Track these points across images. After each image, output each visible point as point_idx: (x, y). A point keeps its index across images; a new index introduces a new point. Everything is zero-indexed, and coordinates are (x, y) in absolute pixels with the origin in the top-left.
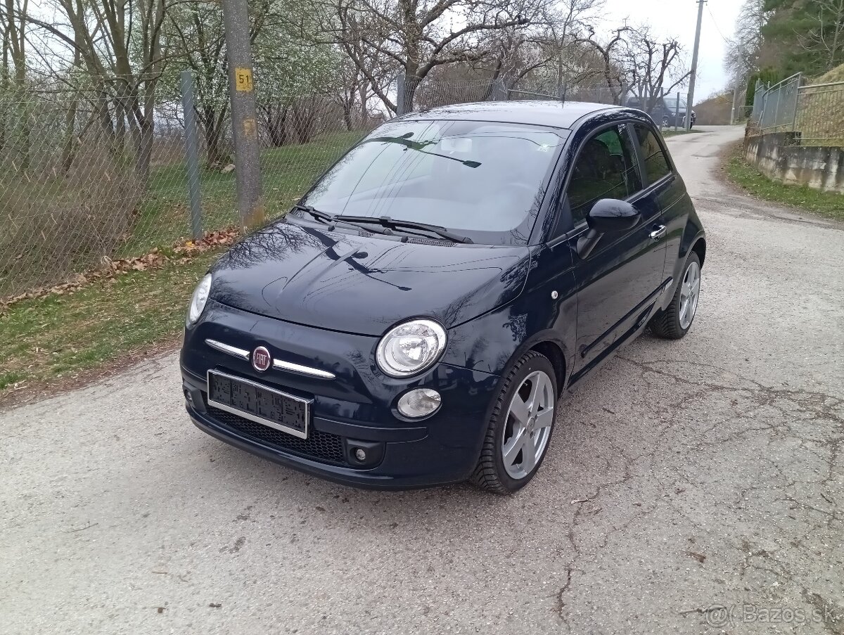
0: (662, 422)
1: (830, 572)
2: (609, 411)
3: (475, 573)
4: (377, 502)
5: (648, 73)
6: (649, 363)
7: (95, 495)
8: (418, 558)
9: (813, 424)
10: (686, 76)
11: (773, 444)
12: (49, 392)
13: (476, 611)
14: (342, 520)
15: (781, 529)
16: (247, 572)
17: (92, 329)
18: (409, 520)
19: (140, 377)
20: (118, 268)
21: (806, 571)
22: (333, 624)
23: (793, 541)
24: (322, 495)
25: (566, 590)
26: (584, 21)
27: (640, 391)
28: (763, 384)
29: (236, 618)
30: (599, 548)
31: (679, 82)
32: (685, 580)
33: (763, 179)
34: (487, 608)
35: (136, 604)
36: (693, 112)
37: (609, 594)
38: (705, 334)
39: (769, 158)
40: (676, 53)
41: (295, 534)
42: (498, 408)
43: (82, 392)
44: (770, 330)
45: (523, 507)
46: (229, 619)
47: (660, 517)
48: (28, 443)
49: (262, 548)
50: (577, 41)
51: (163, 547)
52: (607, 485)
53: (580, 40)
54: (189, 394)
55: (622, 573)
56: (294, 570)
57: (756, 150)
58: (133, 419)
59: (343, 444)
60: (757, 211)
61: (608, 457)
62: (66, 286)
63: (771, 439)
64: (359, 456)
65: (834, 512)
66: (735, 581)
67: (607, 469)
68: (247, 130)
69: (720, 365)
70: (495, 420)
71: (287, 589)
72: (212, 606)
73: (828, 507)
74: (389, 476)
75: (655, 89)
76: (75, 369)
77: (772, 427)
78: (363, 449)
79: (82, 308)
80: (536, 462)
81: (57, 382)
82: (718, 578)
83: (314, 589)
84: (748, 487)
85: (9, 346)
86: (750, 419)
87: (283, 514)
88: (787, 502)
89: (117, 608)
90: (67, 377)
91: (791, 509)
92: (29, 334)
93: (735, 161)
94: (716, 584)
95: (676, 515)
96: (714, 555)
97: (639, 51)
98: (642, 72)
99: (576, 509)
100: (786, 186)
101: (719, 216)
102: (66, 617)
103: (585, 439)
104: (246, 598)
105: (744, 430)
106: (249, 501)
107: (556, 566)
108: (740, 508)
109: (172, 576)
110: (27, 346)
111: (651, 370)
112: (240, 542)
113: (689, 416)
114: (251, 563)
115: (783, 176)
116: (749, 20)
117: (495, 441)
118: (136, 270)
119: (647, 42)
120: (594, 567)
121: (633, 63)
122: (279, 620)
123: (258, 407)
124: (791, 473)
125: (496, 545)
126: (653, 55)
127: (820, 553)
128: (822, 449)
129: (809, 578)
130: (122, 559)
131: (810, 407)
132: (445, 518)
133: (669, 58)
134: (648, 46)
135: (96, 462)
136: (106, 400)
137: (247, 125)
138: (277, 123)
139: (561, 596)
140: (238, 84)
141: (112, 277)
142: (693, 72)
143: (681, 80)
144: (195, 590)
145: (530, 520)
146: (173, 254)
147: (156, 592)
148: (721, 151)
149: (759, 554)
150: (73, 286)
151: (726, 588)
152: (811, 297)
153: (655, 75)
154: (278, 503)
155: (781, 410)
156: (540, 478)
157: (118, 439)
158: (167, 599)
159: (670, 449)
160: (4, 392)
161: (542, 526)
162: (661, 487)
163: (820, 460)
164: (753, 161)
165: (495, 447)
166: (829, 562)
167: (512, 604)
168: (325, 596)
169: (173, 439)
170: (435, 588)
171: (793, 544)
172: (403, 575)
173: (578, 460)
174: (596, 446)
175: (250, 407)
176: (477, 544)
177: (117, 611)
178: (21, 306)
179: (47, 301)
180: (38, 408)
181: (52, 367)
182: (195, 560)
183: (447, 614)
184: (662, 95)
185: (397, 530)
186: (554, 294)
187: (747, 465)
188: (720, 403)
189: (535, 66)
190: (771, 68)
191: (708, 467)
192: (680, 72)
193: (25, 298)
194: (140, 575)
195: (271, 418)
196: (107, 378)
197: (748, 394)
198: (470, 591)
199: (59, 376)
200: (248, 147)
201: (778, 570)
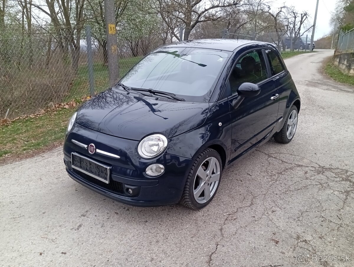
0: (272, 180)
1: (334, 251)
2: (249, 175)
3: (176, 244)
4: (141, 211)
5: (294, 26)
6: (272, 154)
7: (26, 203)
8: (153, 236)
9: (340, 183)
10: (311, 28)
11: (320, 192)
12: (19, 158)
13: (173, 261)
14: (125, 218)
15: (316, 230)
16: (80, 239)
17: (42, 133)
18: (153, 220)
19: (56, 154)
20: (58, 107)
21: (323, 250)
22: (111, 263)
23: (320, 236)
24: (119, 207)
25: (214, 254)
26: (266, 4)
27: (265, 166)
28: (321, 165)
29: (71, 259)
30: (232, 235)
31: (308, 30)
32: (268, 252)
33: (340, 73)
34: (179, 260)
35: (32, 251)
36: (313, 43)
37: (233, 256)
38: (299, 141)
39: (343, 64)
40: (307, 17)
41: (104, 224)
42: (191, 173)
43: (32, 159)
44: (329, 141)
45: (203, 216)
46: (68, 259)
47: (262, 223)
48: (5, 180)
49: (89, 229)
50: (263, 12)
51: (48, 227)
52: (242, 208)
53: (264, 12)
54: (66, 162)
55: (240, 247)
56: (100, 239)
57: (338, 60)
58: (49, 171)
59: (123, 186)
60: (334, 87)
61: (245, 195)
62: (36, 114)
63: (319, 190)
64: (130, 192)
65: (341, 224)
66: (290, 253)
67: (243, 200)
68: (113, 50)
69: (303, 155)
70: (190, 178)
71: (95, 247)
72: (62, 253)
73: (339, 222)
74: (142, 201)
75: (297, 33)
76: (31, 149)
77: (321, 184)
78: (131, 189)
79: (40, 124)
80: (211, 197)
81: (23, 154)
82: (283, 251)
83: (106, 248)
84: (305, 211)
85: (8, 139)
86: (311, 180)
87: (101, 215)
88: (321, 218)
89: (24, 252)
90: (27, 153)
91: (322, 221)
92: (17, 134)
93: (329, 65)
94: (281, 254)
95: (270, 222)
96: (283, 241)
97: (290, 16)
98: (292, 26)
99: (226, 218)
100: (350, 76)
101: (317, 89)
102: (3, 255)
103: (236, 186)
104: (77, 251)
105: (308, 185)
106: (87, 208)
107: (212, 243)
108: (299, 220)
109: (49, 239)
110: (15, 139)
111: (272, 157)
112: (80, 226)
113: (285, 178)
114: (82, 236)
115: (349, 72)
116: (341, 3)
117: (190, 187)
118: (65, 108)
119: (294, 13)
120: (228, 244)
121: (287, 22)
122: (89, 261)
123: (91, 169)
124: (325, 205)
125: (188, 232)
126: (296, 19)
127: (331, 242)
128: (341, 195)
129: (324, 254)
130: (30, 231)
131: (340, 176)
132: (168, 219)
133: (303, 20)
134: (294, 14)
135: (30, 189)
136: (41, 163)
137: (113, 48)
138: (135, 47)
139: (211, 256)
140: (110, 31)
141: (55, 111)
142: (314, 26)
143: (308, 29)
144: (57, 246)
145: (205, 222)
146: (81, 102)
147: (41, 246)
148: (324, 61)
149: (303, 241)
150: (39, 114)
151: (285, 256)
152: (350, 126)
153: (297, 27)
154: (99, 210)
155: (327, 176)
156: (213, 203)
157: (41, 179)
158: (45, 249)
159: (273, 192)
160: (1, 158)
161: (209, 224)
162: (265, 209)
163: (340, 200)
164: (337, 65)
165: (190, 190)
166: (335, 246)
167: (189, 259)
168: (111, 251)
169: (63, 180)
170: (158, 250)
171: (320, 238)
172: (145, 244)
173: (231, 196)
174: (240, 190)
175: (88, 169)
176: (180, 231)
177: (23, 253)
178: (17, 122)
179: (27, 121)
180: (12, 165)
181: (23, 148)
182: (60, 233)
183: (160, 261)
184: (300, 36)
185: (147, 224)
186: (220, 124)
187: (306, 200)
188: (300, 172)
189: (245, 23)
190: (350, 24)
191: (288, 201)
192: (308, 26)
193: (19, 119)
194: (36, 238)
195: (95, 174)
196: (43, 153)
197: (313, 169)
198: (173, 252)
199: (24, 152)
200: (113, 57)
201: (310, 249)
